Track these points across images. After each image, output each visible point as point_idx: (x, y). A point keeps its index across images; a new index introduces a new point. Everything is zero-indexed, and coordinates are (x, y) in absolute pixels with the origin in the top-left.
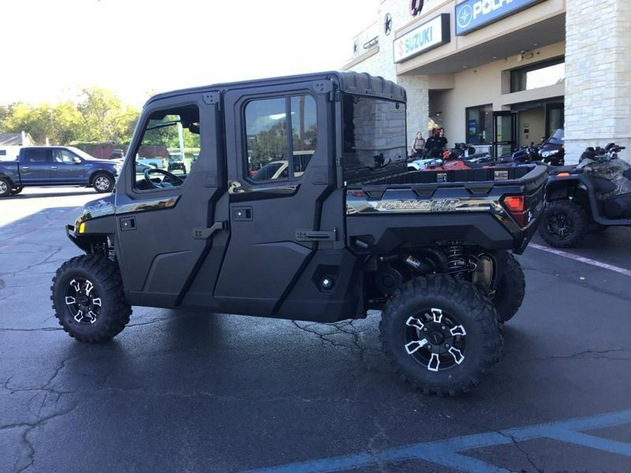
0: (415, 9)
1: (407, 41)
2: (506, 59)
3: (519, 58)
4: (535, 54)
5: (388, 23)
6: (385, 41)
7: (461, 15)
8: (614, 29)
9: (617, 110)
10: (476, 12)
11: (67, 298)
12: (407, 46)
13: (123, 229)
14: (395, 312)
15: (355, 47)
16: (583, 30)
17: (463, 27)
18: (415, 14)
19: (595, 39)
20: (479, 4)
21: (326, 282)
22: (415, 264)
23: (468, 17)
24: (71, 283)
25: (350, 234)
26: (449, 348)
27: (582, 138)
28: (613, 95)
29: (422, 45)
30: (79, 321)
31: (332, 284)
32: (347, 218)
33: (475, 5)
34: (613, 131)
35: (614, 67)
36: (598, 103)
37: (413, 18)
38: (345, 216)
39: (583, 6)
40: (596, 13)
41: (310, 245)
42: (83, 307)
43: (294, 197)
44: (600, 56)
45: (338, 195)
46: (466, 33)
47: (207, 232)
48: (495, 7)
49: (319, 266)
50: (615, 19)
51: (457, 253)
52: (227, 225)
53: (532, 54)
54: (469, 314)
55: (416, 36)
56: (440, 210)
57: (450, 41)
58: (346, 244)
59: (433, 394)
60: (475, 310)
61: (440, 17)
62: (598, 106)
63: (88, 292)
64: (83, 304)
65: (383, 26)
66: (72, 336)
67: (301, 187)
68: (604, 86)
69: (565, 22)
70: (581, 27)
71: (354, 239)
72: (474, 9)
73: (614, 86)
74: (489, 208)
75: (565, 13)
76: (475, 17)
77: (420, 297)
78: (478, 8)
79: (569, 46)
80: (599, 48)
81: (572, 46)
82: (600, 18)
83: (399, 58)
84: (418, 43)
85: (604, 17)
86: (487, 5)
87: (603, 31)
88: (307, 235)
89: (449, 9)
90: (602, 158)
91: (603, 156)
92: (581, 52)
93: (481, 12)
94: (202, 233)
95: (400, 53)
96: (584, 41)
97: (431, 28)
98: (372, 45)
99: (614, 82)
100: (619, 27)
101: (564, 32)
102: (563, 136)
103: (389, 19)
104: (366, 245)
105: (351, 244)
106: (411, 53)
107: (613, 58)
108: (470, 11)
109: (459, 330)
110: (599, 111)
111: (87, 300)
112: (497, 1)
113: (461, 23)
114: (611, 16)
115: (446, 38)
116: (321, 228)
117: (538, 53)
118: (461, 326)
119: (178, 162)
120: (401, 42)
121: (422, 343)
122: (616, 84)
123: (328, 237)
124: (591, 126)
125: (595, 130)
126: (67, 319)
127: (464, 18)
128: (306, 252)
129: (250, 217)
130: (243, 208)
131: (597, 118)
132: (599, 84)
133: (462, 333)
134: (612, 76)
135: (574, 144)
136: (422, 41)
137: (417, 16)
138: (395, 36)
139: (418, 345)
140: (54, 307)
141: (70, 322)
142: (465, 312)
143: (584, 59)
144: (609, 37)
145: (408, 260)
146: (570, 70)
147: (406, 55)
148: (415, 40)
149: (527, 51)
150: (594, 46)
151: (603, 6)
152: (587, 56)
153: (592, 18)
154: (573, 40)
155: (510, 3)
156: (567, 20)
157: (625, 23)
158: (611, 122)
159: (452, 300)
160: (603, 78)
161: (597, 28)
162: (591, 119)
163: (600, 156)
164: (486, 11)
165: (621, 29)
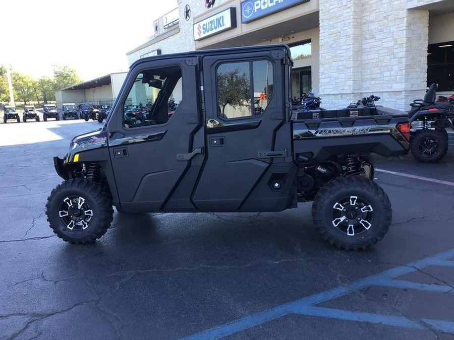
0: (209, 3)
1: (204, 25)
2: (271, 41)
3: (280, 40)
4: (291, 38)
5: (187, 12)
6: (185, 25)
7: (245, 9)
8: (352, 23)
9: (354, 75)
10: (256, 8)
11: (60, 212)
12: (204, 29)
13: (116, 157)
14: (327, 201)
15: (156, 28)
16: (331, 23)
17: (247, 17)
18: (209, 6)
19: (339, 29)
20: (259, 2)
21: (277, 185)
22: (323, 170)
23: (251, 11)
24: (64, 201)
25: (296, 152)
26: (360, 220)
27: (332, 93)
28: (352, 65)
29: (216, 28)
30: (72, 229)
31: (281, 186)
32: (294, 142)
33: (256, 3)
34: (352, 88)
35: (352, 48)
36: (342, 71)
37: (207, 9)
38: (292, 140)
39: (331, 7)
40: (340, 12)
41: (269, 161)
42: (75, 218)
43: (257, 129)
44: (342, 41)
45: (287, 126)
46: (248, 22)
47: (188, 156)
48: (271, 5)
49: (273, 174)
50: (352, 17)
51: (351, 162)
52: (205, 150)
53: (289, 38)
54: (376, 197)
55: (211, 22)
56: (358, 134)
57: (236, 27)
58: (293, 158)
59: (351, 250)
60: (380, 195)
61: (229, 10)
62: (342, 72)
63: (80, 206)
64: (75, 216)
65: (183, 14)
66: (66, 241)
67: (262, 122)
68: (346, 60)
69: (319, 17)
70: (330, 21)
71: (298, 155)
72: (255, 6)
73: (352, 59)
74: (389, 131)
75: (319, 11)
76: (256, 11)
77: (344, 190)
78: (258, 5)
79: (322, 33)
80: (342, 35)
81: (324, 33)
82: (342, 15)
83: (197, 37)
84: (213, 27)
85: (345, 15)
86: (264, 3)
87: (345, 24)
88: (267, 154)
89: (236, 4)
90: (371, 105)
91: (371, 103)
92: (329, 38)
93: (261, 8)
94: (184, 157)
95: (198, 33)
96: (332, 30)
97: (223, 16)
98: (170, 27)
99: (351, 57)
100: (354, 22)
101: (319, 24)
102: (319, 92)
103: (188, 9)
104: (307, 159)
105: (296, 158)
106: (207, 34)
107: (351, 42)
108: (252, 7)
109: (369, 209)
110: (343, 76)
111: (79, 212)
112: (272, 1)
113: (245, 14)
114: (350, 14)
115: (234, 24)
116: (275, 149)
117: (293, 37)
118: (370, 206)
119: (13, 113)
120: (199, 26)
121: (342, 219)
122: (353, 58)
123: (281, 155)
124: (337, 85)
125: (340, 88)
126: (61, 228)
127: (248, 11)
128: (265, 165)
129: (223, 144)
130: (217, 138)
131: (342, 80)
132: (342, 58)
133: (370, 210)
134: (350, 53)
135: (327, 97)
136: (216, 26)
137: (211, 8)
138: (194, 21)
139: (340, 220)
140: (48, 220)
141: (64, 230)
142: (374, 197)
143: (332, 42)
144: (349, 28)
145: (318, 168)
146: (323, 49)
147: (203, 35)
148: (210, 25)
149: (286, 35)
150: (339, 34)
151: (344, 8)
152: (334, 40)
153: (337, 15)
154: (324, 29)
155: (281, 2)
156: (320, 15)
157: (358, 20)
158: (351, 83)
159: (365, 190)
160: (345, 54)
161: (340, 22)
162: (337, 81)
163: (369, 103)
164: (263, 7)
165: (355, 23)
